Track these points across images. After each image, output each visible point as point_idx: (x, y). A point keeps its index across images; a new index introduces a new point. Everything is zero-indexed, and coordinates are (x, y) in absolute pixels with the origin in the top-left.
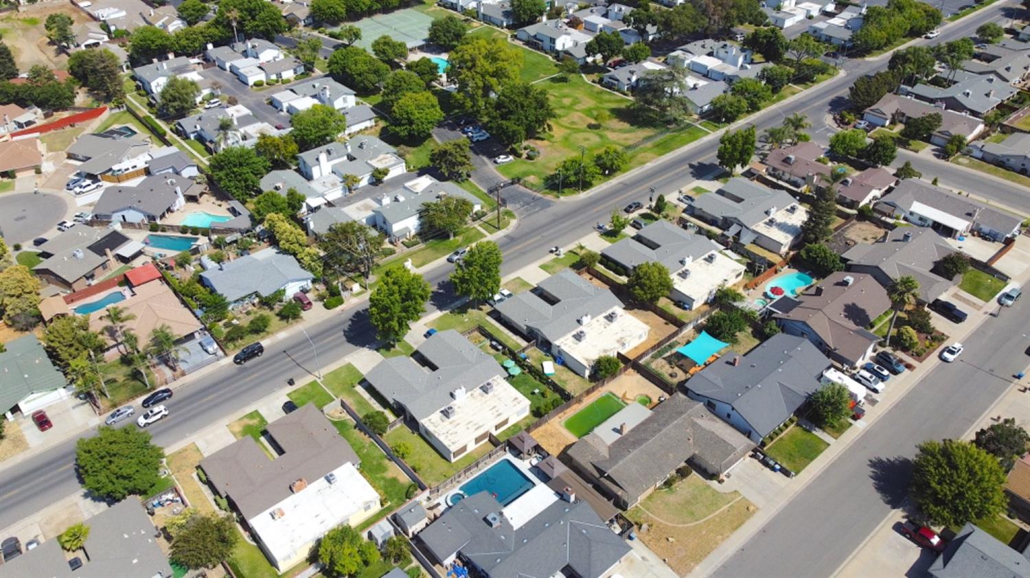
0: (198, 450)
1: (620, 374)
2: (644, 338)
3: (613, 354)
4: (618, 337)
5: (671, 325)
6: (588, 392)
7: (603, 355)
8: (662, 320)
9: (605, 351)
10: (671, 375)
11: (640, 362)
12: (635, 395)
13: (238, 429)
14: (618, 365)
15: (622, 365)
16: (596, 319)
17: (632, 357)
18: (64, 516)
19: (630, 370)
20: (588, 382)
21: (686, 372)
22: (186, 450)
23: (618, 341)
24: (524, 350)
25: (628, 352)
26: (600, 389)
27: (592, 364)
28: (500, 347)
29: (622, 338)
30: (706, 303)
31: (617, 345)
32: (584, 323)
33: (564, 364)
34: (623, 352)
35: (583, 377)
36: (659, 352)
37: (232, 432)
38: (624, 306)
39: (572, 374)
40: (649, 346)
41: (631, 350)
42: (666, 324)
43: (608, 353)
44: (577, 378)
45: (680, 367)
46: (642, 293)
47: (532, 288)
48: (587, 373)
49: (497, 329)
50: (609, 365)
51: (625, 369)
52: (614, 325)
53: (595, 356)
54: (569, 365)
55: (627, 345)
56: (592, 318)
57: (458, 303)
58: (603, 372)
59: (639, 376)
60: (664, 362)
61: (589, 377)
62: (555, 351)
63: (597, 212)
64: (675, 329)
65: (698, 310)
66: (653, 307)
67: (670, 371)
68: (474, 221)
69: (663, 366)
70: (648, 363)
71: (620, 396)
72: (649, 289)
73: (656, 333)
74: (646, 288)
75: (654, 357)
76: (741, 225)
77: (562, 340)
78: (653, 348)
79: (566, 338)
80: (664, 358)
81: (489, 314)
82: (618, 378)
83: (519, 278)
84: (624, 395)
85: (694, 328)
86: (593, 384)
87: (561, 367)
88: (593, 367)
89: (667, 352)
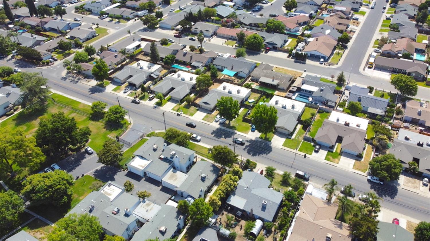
0: (354, 165)
13: (337, 160)
18: (410, 184)
22: (357, 169)
37: (339, 161)
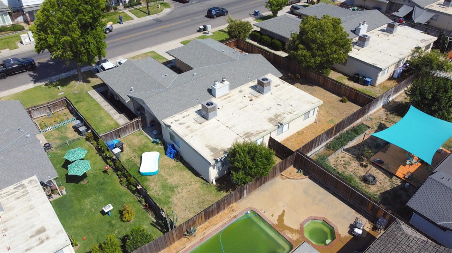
1: (274, 175)
2: (312, 119)
3: (263, 141)
4: (271, 114)
5: (349, 103)
6: (208, 214)
7: (241, 141)
8: (335, 98)
9: (248, 135)
10: (365, 180)
11: (308, 155)
12: (303, 219)
14: (268, 159)
15: (277, 160)
16: (239, 88)
17: (294, 147)
19: (291, 169)
20: (214, 191)
21: (390, 174)
23: (271, 120)
24: (118, 132)
25: (287, 140)
26: (234, 205)
27: (222, 156)
28: (82, 129)
29: (277, 116)
30: (391, 78)
31: (270, 126)
32: (218, 93)
33: (178, 157)
34: (279, 138)
35: (207, 181)
36: (338, 139)
38: (281, 75)
39: (188, 174)
40: (320, 131)
41: (291, 137)
42: (342, 101)
43: (253, 139)
44: (195, 183)
45: (378, 165)
46: (308, 54)
47: (165, 61)
48: (214, 174)
49: (97, 104)
50: (253, 159)
51: (283, 168)
52: (266, 98)
53: (227, 144)
54: (187, 158)
55: (285, 127)
56: (232, 88)
57: (63, 75)
58: (241, 174)
59: (307, 181)
60: (348, 156)
61: (217, 180)
62: (166, 137)
63: (254, 3)
64: (356, 108)
65: (383, 85)
66: (321, 80)
67: (362, 172)
68: (125, 8)
69: (347, 163)
70: (323, 158)
71: (274, 221)
72: (319, 49)
73: (327, 112)
74: (314, 46)
75: (332, 148)
76: (414, 5)
77: (178, 116)
78: (329, 133)
79: (185, 114)
80: (347, 150)
81: (95, 87)
82: (267, 184)
83: (153, 52)
84: (281, 218)
85: (383, 107)
86: (224, 194)
87: (171, 162)
88: (224, 163)
89: (351, 139)
